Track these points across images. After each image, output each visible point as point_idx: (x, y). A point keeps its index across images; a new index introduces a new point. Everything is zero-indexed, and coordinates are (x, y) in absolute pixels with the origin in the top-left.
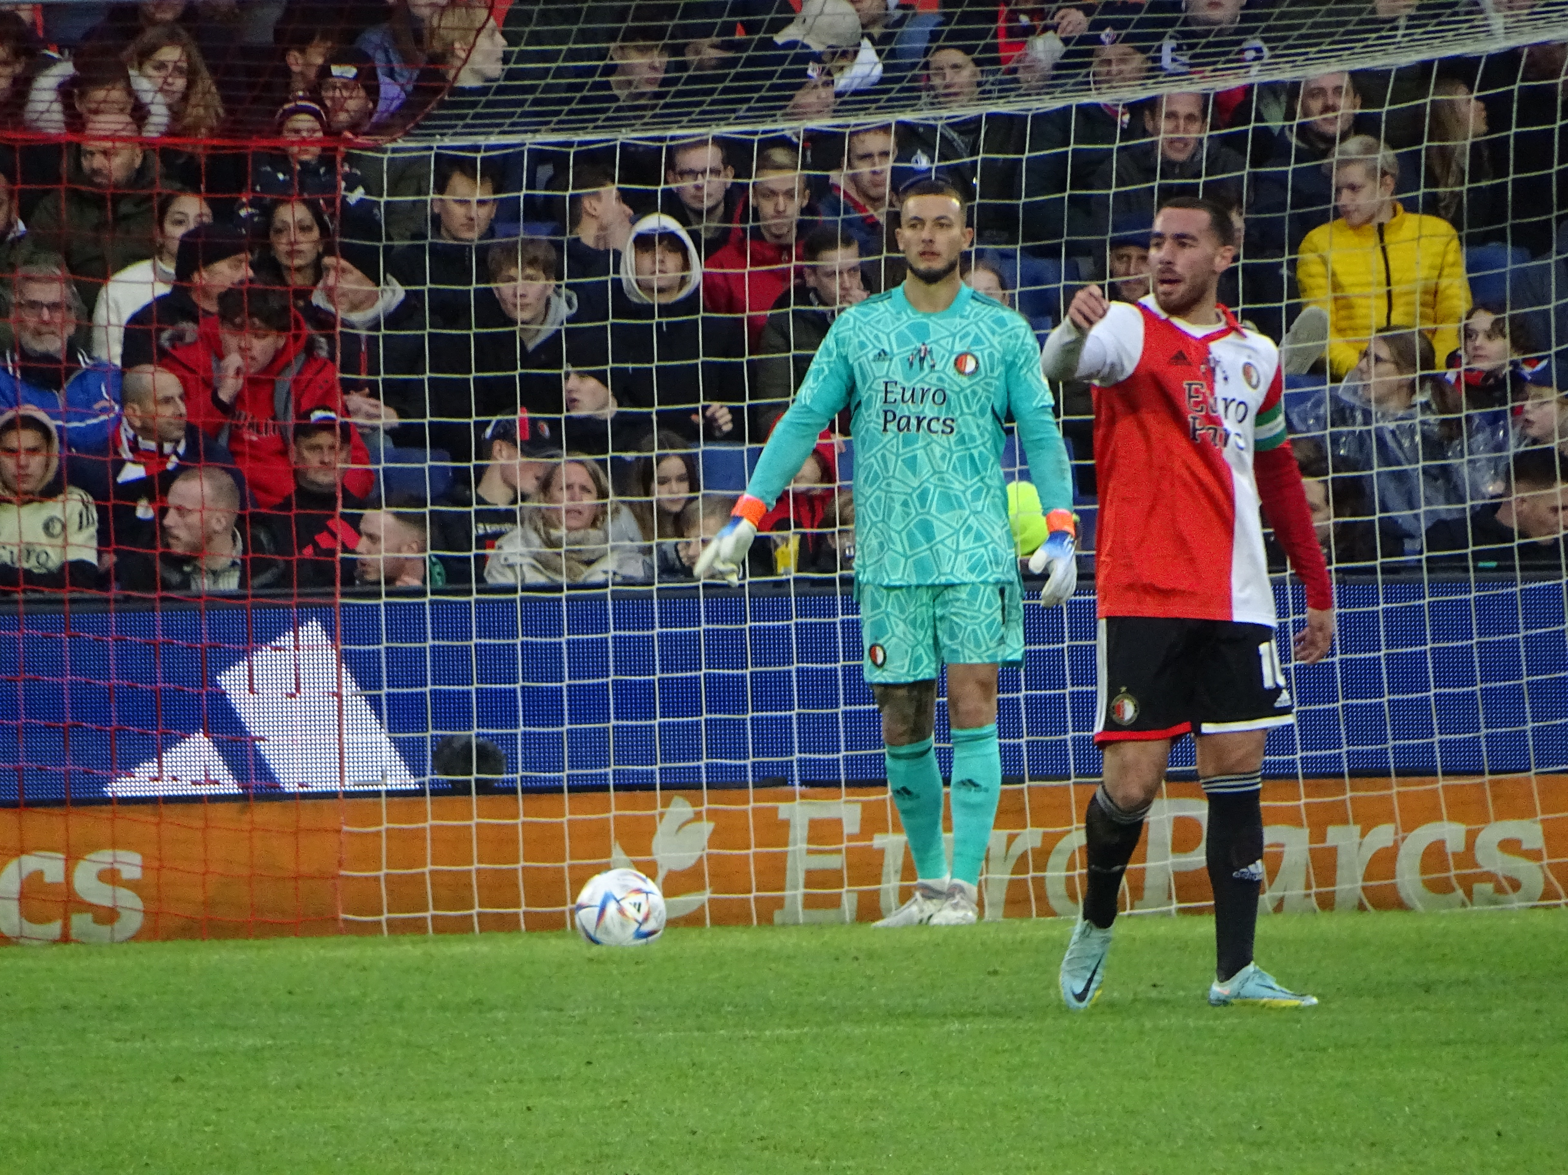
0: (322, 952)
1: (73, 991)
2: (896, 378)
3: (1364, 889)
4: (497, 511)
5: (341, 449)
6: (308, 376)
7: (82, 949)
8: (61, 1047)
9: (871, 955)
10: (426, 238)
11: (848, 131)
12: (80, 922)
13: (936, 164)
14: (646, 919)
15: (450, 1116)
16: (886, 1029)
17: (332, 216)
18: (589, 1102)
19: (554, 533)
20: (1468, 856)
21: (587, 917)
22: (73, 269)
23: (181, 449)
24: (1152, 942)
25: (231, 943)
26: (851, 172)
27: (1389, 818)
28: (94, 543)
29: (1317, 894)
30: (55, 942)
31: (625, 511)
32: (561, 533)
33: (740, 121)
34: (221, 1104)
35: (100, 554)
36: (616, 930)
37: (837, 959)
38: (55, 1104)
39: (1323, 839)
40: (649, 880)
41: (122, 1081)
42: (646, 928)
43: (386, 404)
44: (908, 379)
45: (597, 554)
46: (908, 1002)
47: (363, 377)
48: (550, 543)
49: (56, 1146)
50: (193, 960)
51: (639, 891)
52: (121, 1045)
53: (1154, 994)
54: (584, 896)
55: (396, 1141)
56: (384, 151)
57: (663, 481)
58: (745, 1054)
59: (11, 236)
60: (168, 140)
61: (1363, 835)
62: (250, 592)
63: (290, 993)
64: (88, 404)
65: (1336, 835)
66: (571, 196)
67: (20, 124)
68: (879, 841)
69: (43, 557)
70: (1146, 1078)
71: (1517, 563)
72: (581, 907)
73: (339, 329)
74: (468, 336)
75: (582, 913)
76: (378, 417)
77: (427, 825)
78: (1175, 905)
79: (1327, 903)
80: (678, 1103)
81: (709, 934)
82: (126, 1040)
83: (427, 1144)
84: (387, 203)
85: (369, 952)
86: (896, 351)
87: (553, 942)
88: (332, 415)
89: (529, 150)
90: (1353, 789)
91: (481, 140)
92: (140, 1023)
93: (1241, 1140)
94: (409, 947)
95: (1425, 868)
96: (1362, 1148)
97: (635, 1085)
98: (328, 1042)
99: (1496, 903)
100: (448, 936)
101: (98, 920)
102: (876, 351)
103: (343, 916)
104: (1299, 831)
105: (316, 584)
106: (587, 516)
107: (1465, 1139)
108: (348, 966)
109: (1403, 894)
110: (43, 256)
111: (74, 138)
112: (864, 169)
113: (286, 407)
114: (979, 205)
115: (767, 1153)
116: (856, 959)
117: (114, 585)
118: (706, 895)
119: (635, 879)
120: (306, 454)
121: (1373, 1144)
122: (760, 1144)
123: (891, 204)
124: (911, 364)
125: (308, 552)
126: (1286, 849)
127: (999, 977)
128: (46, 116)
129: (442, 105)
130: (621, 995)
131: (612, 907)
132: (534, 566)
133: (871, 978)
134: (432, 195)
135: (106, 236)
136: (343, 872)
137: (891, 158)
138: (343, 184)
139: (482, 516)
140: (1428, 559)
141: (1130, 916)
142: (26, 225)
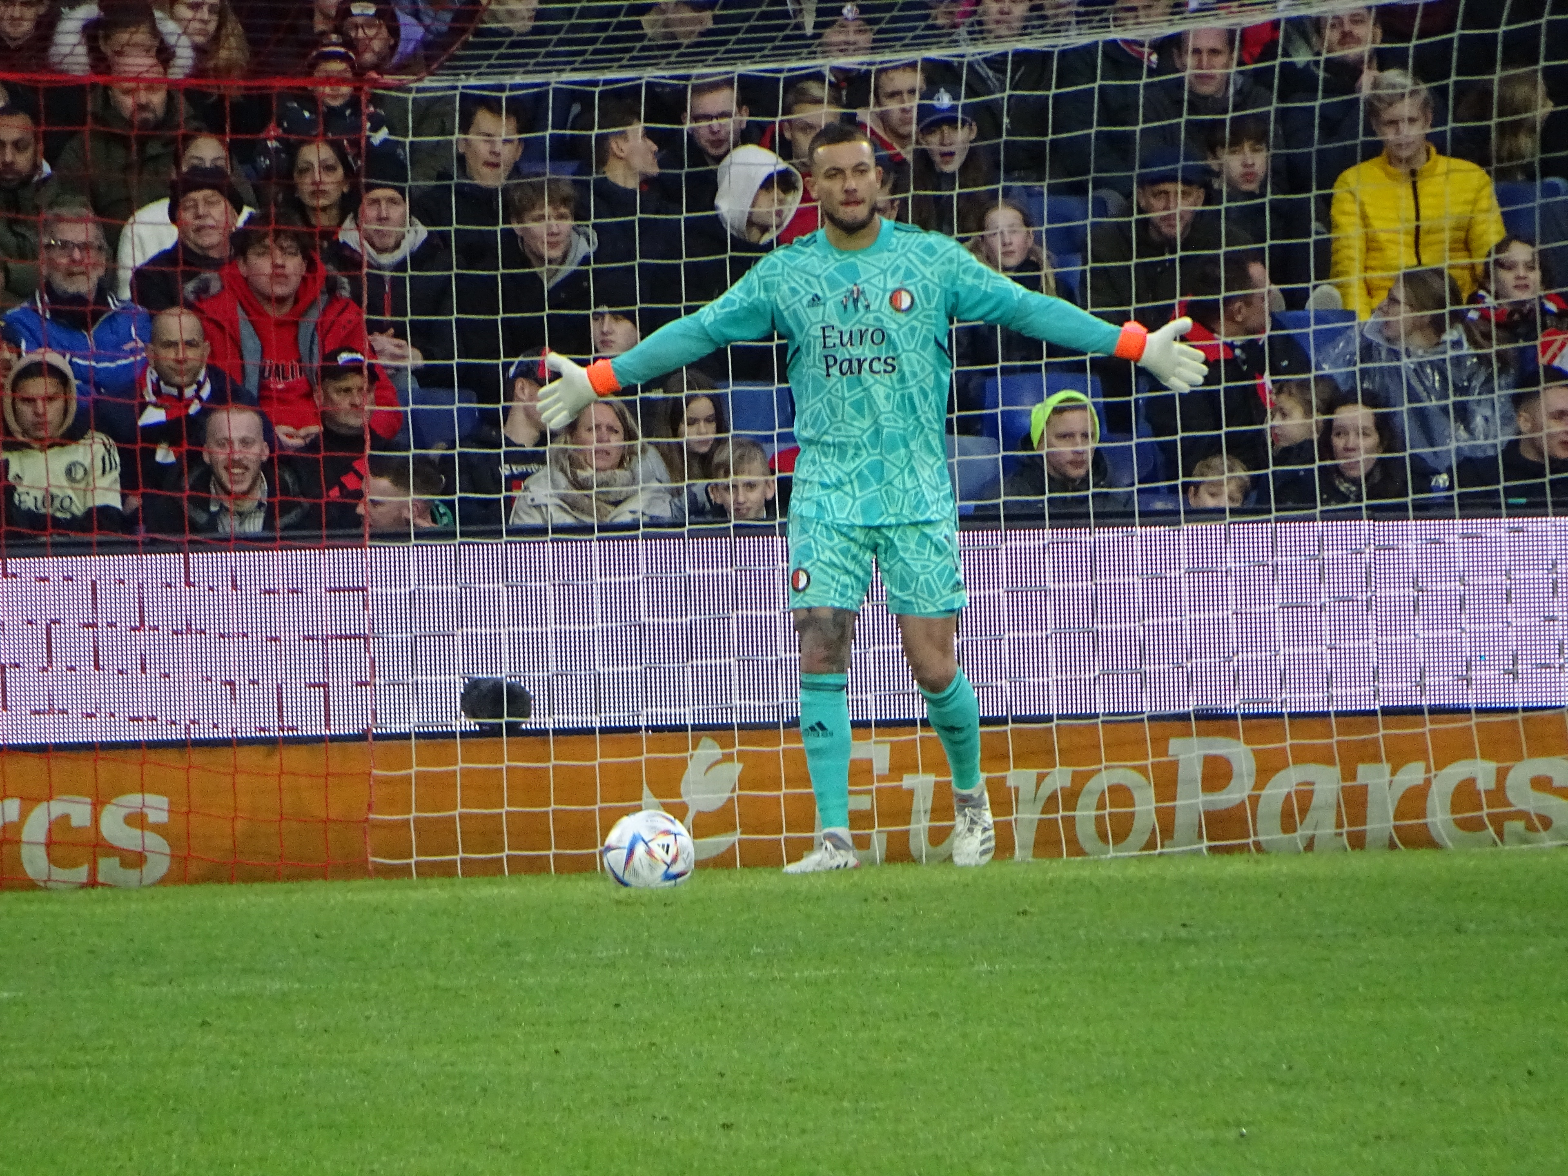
0: (349, 896)
1: (100, 935)
2: (832, 323)
3: (1396, 828)
4: (524, 453)
5: (369, 391)
6: (331, 317)
7: (109, 893)
8: (87, 992)
9: (900, 896)
10: (452, 178)
11: (873, 68)
12: (108, 866)
13: (963, 101)
14: (675, 860)
15: (477, 1059)
16: (917, 971)
17: (357, 156)
18: (617, 1045)
19: (582, 474)
20: (1498, 794)
21: (615, 859)
22: (99, 210)
23: (205, 392)
24: (1182, 883)
25: (257, 886)
26: (878, 109)
27: (1422, 755)
28: (118, 487)
29: (1349, 834)
30: (83, 886)
31: (652, 452)
32: (587, 473)
33: (765, 59)
34: (248, 1048)
35: (124, 498)
36: (645, 872)
37: (866, 900)
38: (81, 1049)
39: (1354, 777)
40: (677, 822)
41: (148, 1026)
42: (675, 869)
43: (413, 345)
44: (844, 323)
45: (623, 495)
46: (938, 942)
47: (388, 318)
48: (578, 484)
49: (83, 1091)
50: (221, 904)
51: (667, 832)
52: (147, 989)
53: (1183, 933)
54: (612, 838)
55: (423, 1085)
56: (409, 90)
57: (692, 422)
58: (774, 995)
59: (36, 178)
60: (194, 82)
61: (1393, 773)
62: (278, 534)
63: (317, 936)
64: (117, 347)
65: (1366, 773)
66: (597, 136)
67: (46, 66)
68: (908, 781)
69: (67, 503)
70: (1175, 1018)
71: (1549, 499)
72: (609, 849)
73: (365, 270)
74: (496, 277)
75: (610, 855)
76: (403, 357)
77: (457, 768)
78: (1206, 843)
79: (1358, 842)
80: (706, 1044)
81: (738, 875)
82: (154, 984)
83: (454, 1088)
84: (412, 143)
85: (397, 895)
86: (828, 295)
87: (582, 884)
88: (359, 356)
89: (555, 90)
90: (1385, 727)
91: (507, 80)
92: (168, 967)
93: (1271, 1080)
94: (437, 890)
95: (1455, 807)
96: (1392, 1087)
97: (664, 1027)
98: (356, 985)
99: (1527, 841)
100: (475, 879)
101: (124, 864)
102: (810, 297)
103: (371, 859)
104: (1330, 769)
105: (342, 527)
106: (615, 458)
107: (1495, 1078)
108: (376, 909)
109: (1433, 833)
110: (68, 197)
111: (100, 80)
112: (893, 106)
113: (311, 350)
114: (1006, 142)
115: (796, 1094)
116: (886, 899)
117: (142, 527)
118: (735, 837)
119: (664, 821)
120: (335, 397)
121: (1403, 1084)
122: (789, 1086)
123: (918, 143)
124: (845, 307)
125: (335, 493)
126: (1317, 787)
127: (1028, 918)
128: (69, 60)
129: (467, 45)
130: (650, 936)
131: (640, 849)
132: (561, 507)
133: (900, 919)
134: (457, 136)
135: (133, 179)
136: (371, 816)
137: (917, 95)
138: (368, 125)
139: (511, 458)
140: (1460, 495)
141: (1160, 854)
142: (52, 167)
